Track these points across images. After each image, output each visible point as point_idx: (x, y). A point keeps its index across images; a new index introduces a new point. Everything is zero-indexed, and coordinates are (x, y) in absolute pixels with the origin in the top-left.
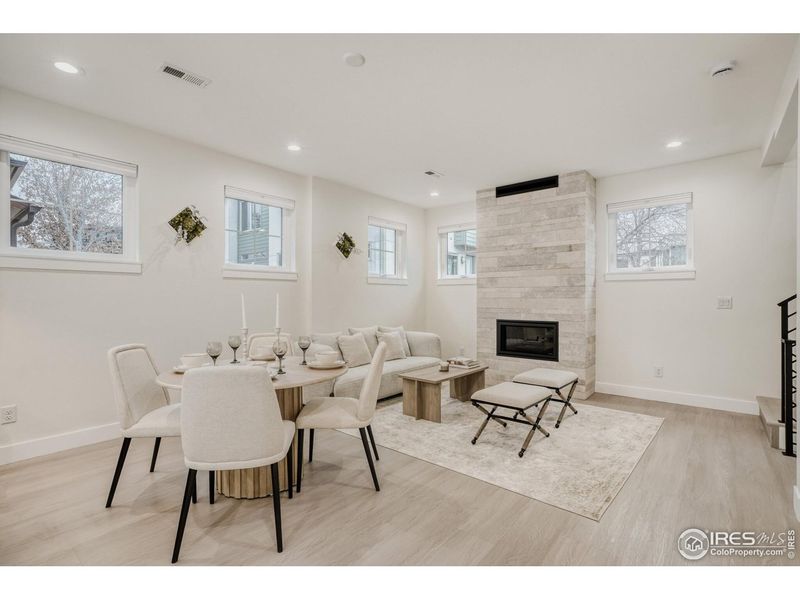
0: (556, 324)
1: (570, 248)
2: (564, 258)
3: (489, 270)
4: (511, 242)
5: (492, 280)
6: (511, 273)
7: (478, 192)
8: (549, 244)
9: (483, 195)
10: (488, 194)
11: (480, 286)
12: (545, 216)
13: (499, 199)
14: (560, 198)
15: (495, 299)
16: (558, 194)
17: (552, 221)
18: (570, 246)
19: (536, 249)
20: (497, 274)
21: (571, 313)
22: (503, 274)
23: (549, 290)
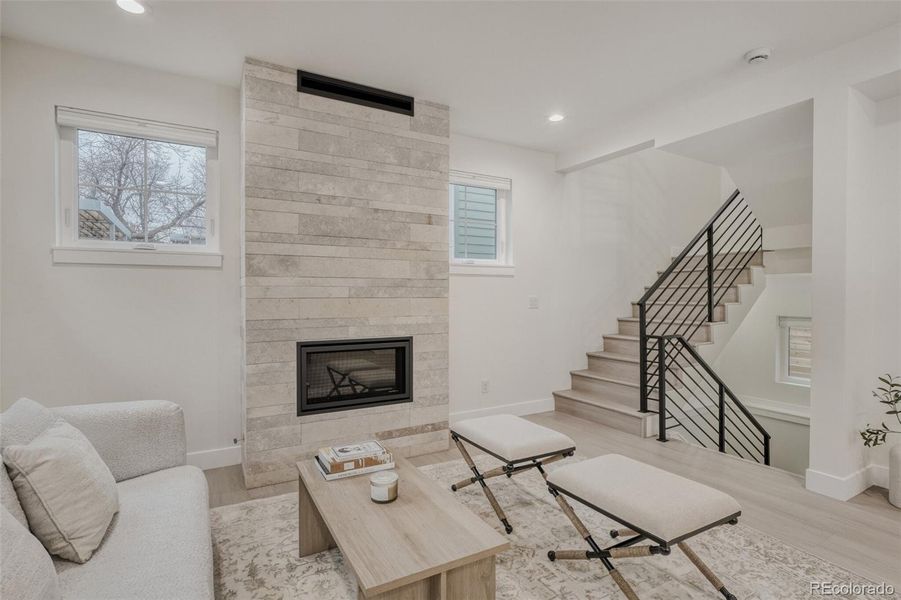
0: (409, 340)
1: (429, 220)
2: (420, 232)
3: (278, 238)
4: (327, 189)
5: (286, 262)
6: (330, 250)
7: (249, 61)
8: (400, 207)
9: (263, 73)
10: (276, 76)
11: (253, 271)
12: (392, 159)
13: (303, 95)
14: (415, 135)
15: (292, 300)
16: (413, 128)
17: (404, 170)
18: (430, 216)
19: (376, 210)
20: (299, 249)
21: (430, 322)
22: (310, 249)
23: (399, 284)
